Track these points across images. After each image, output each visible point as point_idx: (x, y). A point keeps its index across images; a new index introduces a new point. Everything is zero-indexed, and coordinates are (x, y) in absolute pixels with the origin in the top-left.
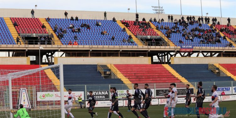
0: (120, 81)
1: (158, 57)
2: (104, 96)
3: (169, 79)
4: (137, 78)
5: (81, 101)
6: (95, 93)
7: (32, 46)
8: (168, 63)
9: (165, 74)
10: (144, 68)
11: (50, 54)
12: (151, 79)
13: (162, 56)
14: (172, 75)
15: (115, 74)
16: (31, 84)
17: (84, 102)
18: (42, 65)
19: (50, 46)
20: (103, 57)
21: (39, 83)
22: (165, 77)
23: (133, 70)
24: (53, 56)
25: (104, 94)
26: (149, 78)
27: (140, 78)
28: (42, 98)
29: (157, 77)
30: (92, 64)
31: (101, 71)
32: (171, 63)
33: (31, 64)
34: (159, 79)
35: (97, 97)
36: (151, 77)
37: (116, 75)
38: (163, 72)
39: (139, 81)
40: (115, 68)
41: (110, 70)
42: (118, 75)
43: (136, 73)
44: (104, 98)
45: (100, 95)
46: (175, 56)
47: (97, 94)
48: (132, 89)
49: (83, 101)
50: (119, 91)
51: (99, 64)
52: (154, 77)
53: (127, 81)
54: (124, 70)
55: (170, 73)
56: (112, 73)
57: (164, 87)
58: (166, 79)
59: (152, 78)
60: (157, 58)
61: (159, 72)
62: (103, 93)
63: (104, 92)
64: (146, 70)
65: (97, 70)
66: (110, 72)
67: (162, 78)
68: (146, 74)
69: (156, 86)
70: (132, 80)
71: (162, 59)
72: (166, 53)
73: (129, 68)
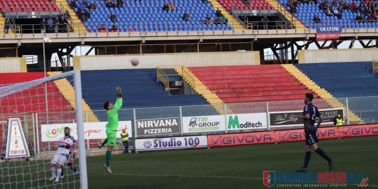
0: (201, 100)
1: (274, 50)
2: (170, 129)
3: (297, 92)
4: (233, 93)
5: (126, 139)
6: (153, 124)
7: (30, 36)
8: (294, 62)
9: (288, 84)
10: (248, 72)
11: (65, 51)
12: (261, 94)
13: (281, 49)
14: (302, 85)
15: (190, 86)
16: (28, 109)
17: (133, 141)
18: (48, 73)
19: (64, 35)
20: (167, 54)
21: (43, 108)
22: (287, 88)
23: (226, 77)
24: (71, 54)
25: (170, 125)
26: (257, 92)
27: (240, 92)
28: (52, 135)
29: (271, 89)
30: (147, 68)
31: (163, 81)
32: (300, 62)
33: (28, 71)
34: (275, 93)
35: (157, 131)
36: (261, 89)
37: (192, 87)
38: (284, 80)
39: (238, 97)
40: (190, 74)
41: (182, 77)
42: (196, 86)
43: (231, 83)
44: (170, 132)
45: (162, 127)
46: (306, 48)
47: (156, 125)
48: (224, 114)
49: (130, 138)
50: (199, 118)
51: (160, 67)
52: (266, 89)
53: (214, 99)
54: (208, 78)
55: (297, 80)
56: (184, 84)
57: (286, 107)
58: (289, 93)
59: (262, 91)
60: (273, 53)
61: (276, 80)
62: (168, 123)
63: (170, 120)
64: (251, 77)
65: (156, 78)
66: (181, 82)
67: (282, 90)
68: (250, 85)
69: (269, 106)
70: (224, 96)
71: (282, 53)
72: (288, 43)
73: (218, 73)
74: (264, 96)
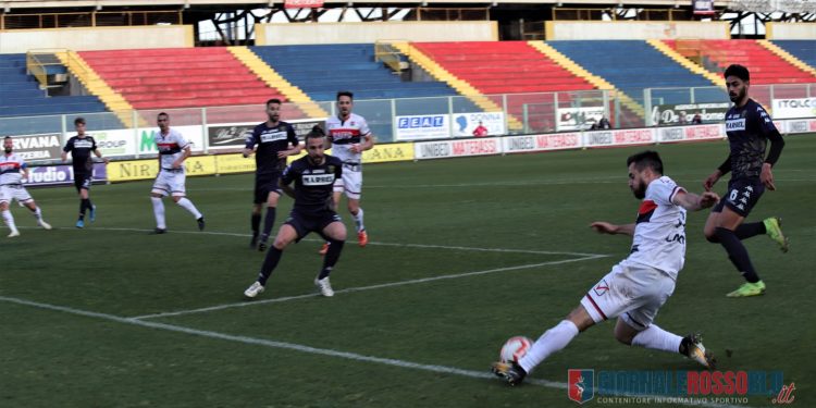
0: (96, 104)
1: (217, 23)
2: (47, 152)
3: (251, 92)
4: (149, 92)
6: (20, 144)
8: (248, 43)
9: (238, 79)
10: (172, 59)
12: (194, 95)
13: (228, 21)
14: (260, 80)
15: (80, 82)
20: (45, 30)
22: (236, 86)
23: (138, 67)
25: (47, 145)
26: (187, 92)
27: (160, 92)
29: (211, 87)
30: (12, 53)
31: (37, 73)
32: (258, 43)
34: (217, 94)
35: (26, 156)
36: (193, 87)
37: (83, 83)
38: (231, 72)
39: (156, 100)
40: (81, 62)
41: (66, 68)
42: (89, 83)
43: (146, 77)
44: (47, 158)
45: (35, 149)
46: (268, 21)
47: (25, 147)
48: (134, 127)
51: (32, 51)
52: (203, 86)
54: (108, 69)
55: (251, 72)
56: (71, 79)
57: (234, 117)
58: (240, 93)
60: (213, 28)
61: (218, 72)
62: (44, 142)
63: (47, 138)
64: (178, 67)
65: (24, 70)
66: (65, 75)
67: (227, 89)
68: (177, 80)
69: (207, 114)
70: (134, 98)
71: (229, 29)
72: (239, 12)
73: (125, 61)
74: (197, 98)
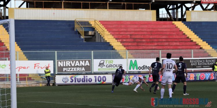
0: (108, 46)
1: (167, 10)
2: (83, 68)
3: (184, 44)
4: (134, 42)
5: (49, 74)
6: (71, 64)
8: (183, 20)
9: (177, 37)
10: (146, 26)
12: (156, 44)
13: (172, 9)
14: (188, 38)
15: (101, 35)
17: (54, 76)
20: (84, 9)
22: (176, 40)
23: (129, 30)
24: (7, 6)
25: (84, 65)
26: (153, 42)
27: (139, 42)
29: (164, 40)
31: (80, 30)
32: (187, 20)
34: (167, 44)
35: (73, 70)
36: (156, 40)
37: (102, 36)
38: (174, 34)
39: (138, 45)
40: (101, 26)
41: (94, 28)
42: (105, 36)
43: (132, 35)
44: (83, 71)
45: (77, 66)
46: (193, 9)
47: (73, 65)
48: (126, 58)
49: (51, 74)
50: (107, 61)
51: (77, 20)
52: (160, 40)
53: (119, 46)
54: (115, 30)
55: (184, 34)
56: (96, 34)
57: (175, 55)
58: (178, 44)
59: (157, 42)
60: (166, 12)
61: (168, 33)
62: (82, 63)
63: (84, 61)
64: (148, 30)
65: (74, 28)
66: (93, 32)
67: (172, 42)
68: (148, 37)
69: (162, 53)
70: (127, 44)
71: (173, 13)
72: (179, 5)
73: (123, 26)
74: (158, 45)
